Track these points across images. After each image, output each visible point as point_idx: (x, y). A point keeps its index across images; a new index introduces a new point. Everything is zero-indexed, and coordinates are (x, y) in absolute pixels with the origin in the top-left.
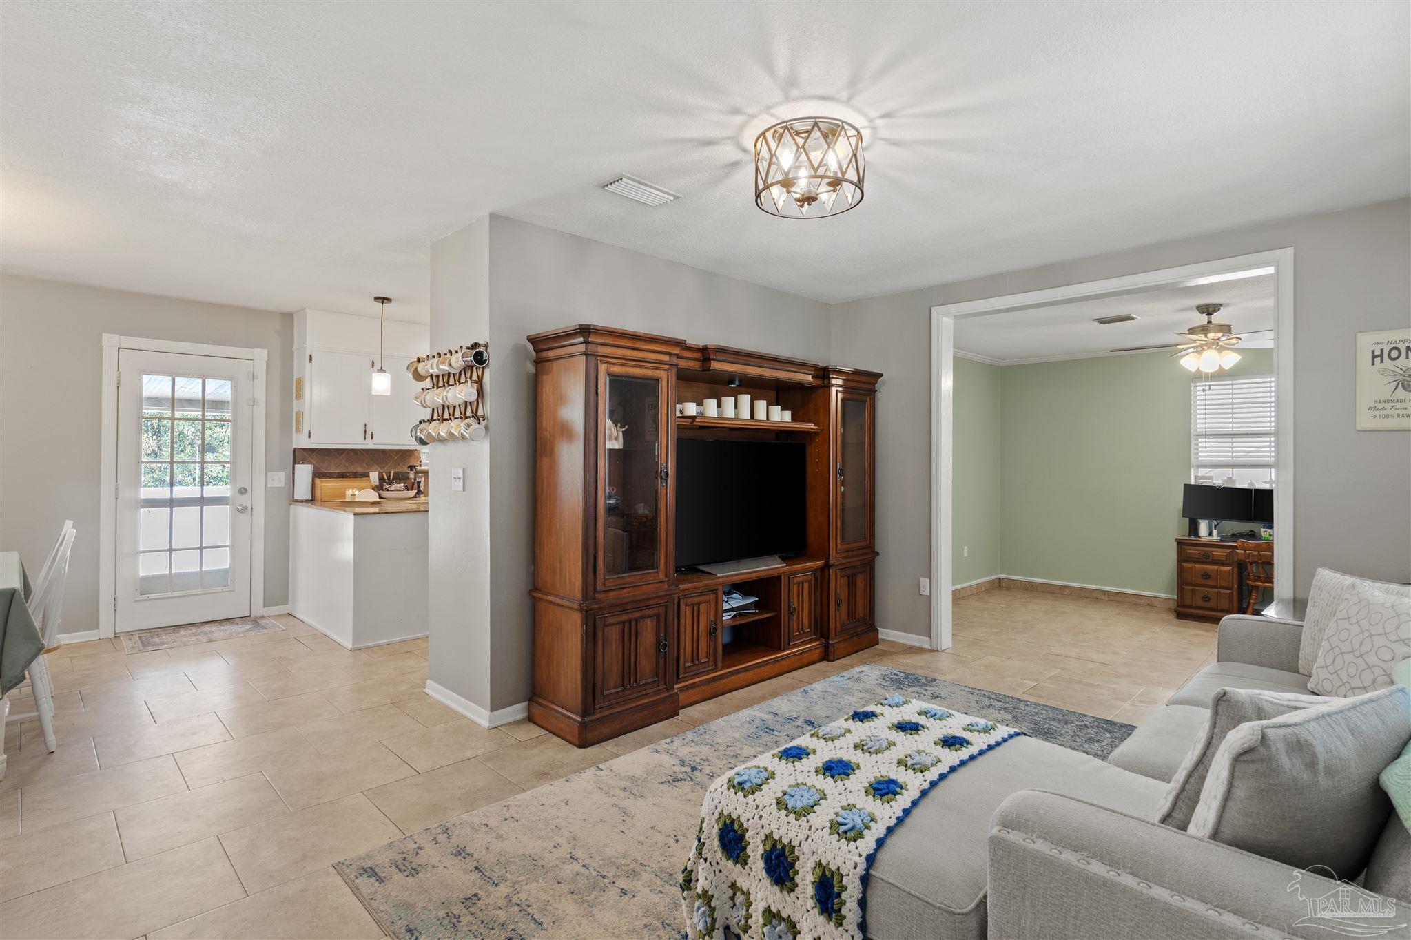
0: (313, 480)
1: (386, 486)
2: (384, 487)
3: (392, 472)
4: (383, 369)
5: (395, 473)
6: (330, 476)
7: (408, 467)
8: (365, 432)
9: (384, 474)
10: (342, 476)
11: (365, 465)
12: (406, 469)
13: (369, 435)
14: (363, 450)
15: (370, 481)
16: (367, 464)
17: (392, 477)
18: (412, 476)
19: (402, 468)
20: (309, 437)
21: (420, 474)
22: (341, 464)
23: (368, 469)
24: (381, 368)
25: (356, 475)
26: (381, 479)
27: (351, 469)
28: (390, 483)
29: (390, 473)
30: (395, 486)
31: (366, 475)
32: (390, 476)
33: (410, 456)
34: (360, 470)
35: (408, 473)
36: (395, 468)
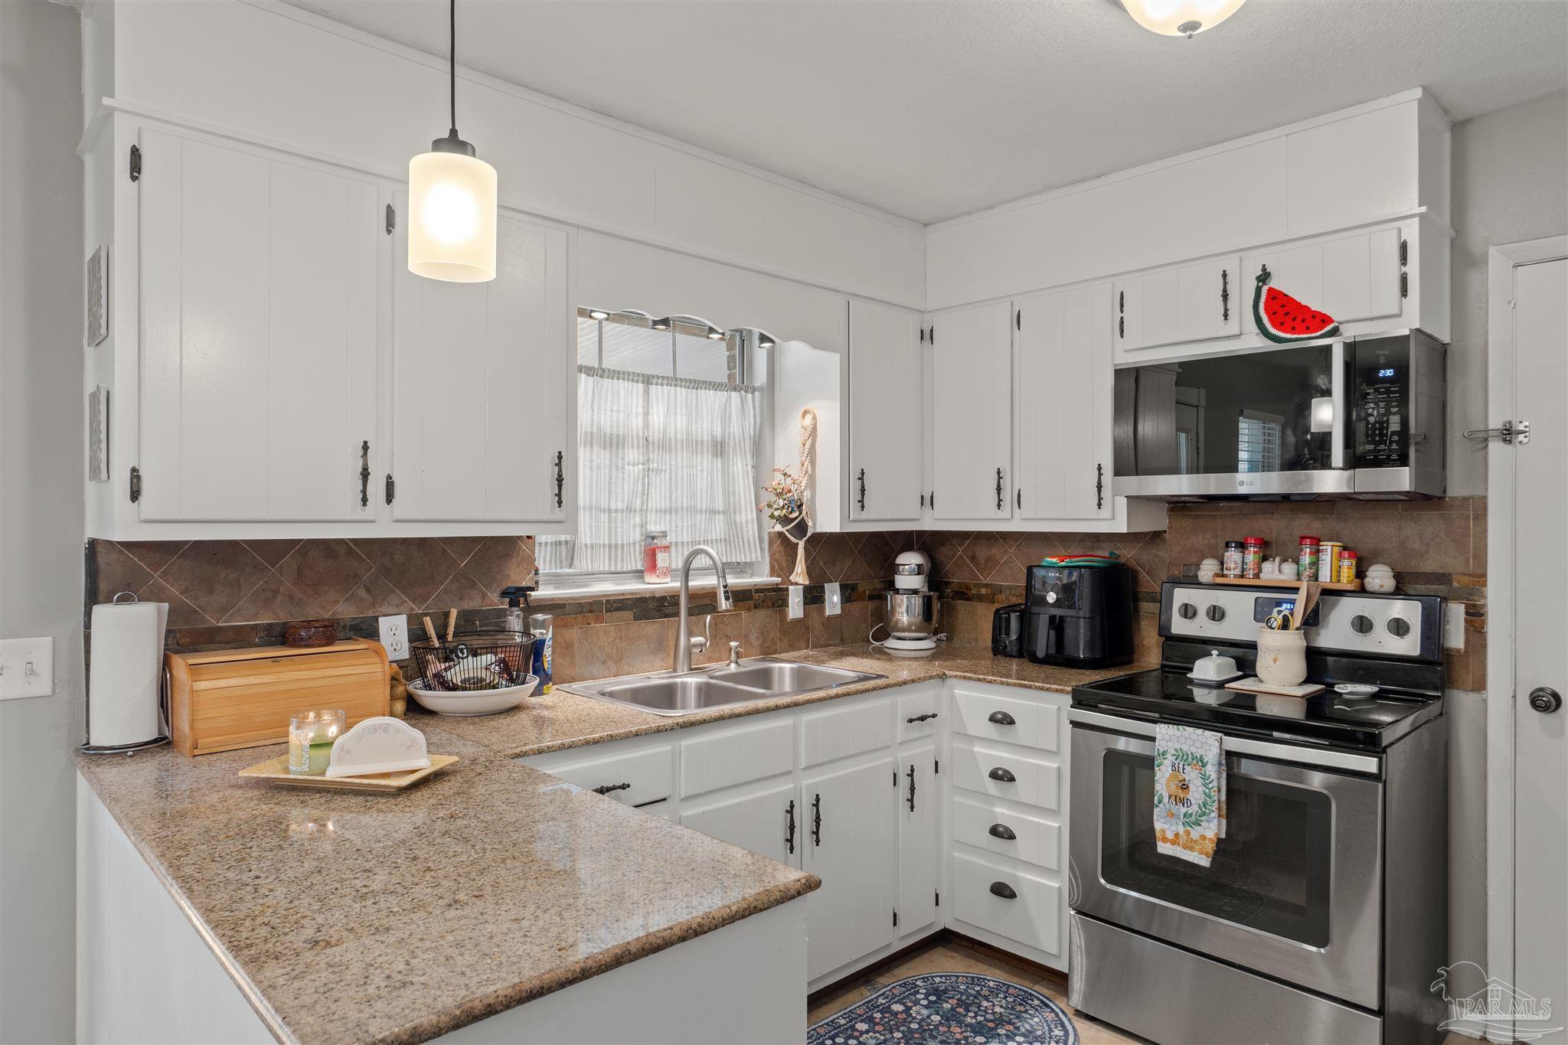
0: (166, 665)
1: (435, 666)
2: (431, 671)
3: (454, 613)
4: (461, 137)
5: (466, 617)
6: (238, 639)
7: (504, 594)
8: (365, 474)
9: (428, 621)
10: (283, 636)
11: (362, 593)
12: (495, 600)
13: (376, 487)
14: (355, 541)
15: (380, 653)
16: (368, 590)
17: (451, 630)
18: (515, 622)
19: (484, 596)
20: (135, 495)
21: (540, 617)
22: (277, 591)
23: (373, 605)
24: (454, 132)
25: (329, 633)
26: (417, 636)
27: (318, 610)
28: (448, 655)
29: (447, 615)
30: (469, 666)
31: (368, 631)
32: (446, 626)
33: (507, 556)
34: (345, 611)
35: (502, 614)
36: (461, 598)
